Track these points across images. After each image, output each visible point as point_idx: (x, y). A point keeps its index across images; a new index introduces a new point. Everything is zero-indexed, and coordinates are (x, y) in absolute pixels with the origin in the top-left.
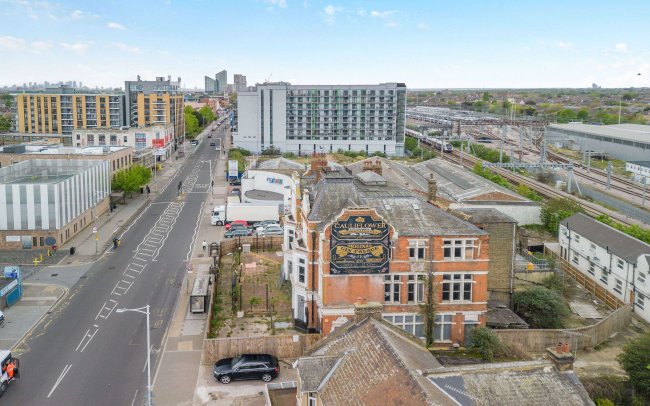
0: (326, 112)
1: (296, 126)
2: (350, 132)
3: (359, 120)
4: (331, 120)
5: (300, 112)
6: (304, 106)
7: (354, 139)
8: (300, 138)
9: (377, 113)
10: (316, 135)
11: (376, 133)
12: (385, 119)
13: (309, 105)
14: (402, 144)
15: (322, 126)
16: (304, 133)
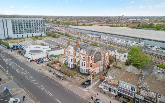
0: (25, 26)
1: (15, 30)
2: (32, 31)
3: (34, 28)
4: (26, 28)
5: (16, 26)
6: (18, 24)
7: (33, 33)
8: (17, 33)
9: (39, 26)
10: (22, 32)
11: (39, 31)
12: (41, 27)
13: (19, 24)
14: (45, 33)
15: (24, 30)
16: (18, 32)
